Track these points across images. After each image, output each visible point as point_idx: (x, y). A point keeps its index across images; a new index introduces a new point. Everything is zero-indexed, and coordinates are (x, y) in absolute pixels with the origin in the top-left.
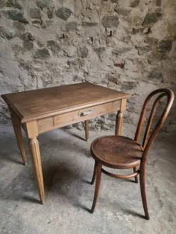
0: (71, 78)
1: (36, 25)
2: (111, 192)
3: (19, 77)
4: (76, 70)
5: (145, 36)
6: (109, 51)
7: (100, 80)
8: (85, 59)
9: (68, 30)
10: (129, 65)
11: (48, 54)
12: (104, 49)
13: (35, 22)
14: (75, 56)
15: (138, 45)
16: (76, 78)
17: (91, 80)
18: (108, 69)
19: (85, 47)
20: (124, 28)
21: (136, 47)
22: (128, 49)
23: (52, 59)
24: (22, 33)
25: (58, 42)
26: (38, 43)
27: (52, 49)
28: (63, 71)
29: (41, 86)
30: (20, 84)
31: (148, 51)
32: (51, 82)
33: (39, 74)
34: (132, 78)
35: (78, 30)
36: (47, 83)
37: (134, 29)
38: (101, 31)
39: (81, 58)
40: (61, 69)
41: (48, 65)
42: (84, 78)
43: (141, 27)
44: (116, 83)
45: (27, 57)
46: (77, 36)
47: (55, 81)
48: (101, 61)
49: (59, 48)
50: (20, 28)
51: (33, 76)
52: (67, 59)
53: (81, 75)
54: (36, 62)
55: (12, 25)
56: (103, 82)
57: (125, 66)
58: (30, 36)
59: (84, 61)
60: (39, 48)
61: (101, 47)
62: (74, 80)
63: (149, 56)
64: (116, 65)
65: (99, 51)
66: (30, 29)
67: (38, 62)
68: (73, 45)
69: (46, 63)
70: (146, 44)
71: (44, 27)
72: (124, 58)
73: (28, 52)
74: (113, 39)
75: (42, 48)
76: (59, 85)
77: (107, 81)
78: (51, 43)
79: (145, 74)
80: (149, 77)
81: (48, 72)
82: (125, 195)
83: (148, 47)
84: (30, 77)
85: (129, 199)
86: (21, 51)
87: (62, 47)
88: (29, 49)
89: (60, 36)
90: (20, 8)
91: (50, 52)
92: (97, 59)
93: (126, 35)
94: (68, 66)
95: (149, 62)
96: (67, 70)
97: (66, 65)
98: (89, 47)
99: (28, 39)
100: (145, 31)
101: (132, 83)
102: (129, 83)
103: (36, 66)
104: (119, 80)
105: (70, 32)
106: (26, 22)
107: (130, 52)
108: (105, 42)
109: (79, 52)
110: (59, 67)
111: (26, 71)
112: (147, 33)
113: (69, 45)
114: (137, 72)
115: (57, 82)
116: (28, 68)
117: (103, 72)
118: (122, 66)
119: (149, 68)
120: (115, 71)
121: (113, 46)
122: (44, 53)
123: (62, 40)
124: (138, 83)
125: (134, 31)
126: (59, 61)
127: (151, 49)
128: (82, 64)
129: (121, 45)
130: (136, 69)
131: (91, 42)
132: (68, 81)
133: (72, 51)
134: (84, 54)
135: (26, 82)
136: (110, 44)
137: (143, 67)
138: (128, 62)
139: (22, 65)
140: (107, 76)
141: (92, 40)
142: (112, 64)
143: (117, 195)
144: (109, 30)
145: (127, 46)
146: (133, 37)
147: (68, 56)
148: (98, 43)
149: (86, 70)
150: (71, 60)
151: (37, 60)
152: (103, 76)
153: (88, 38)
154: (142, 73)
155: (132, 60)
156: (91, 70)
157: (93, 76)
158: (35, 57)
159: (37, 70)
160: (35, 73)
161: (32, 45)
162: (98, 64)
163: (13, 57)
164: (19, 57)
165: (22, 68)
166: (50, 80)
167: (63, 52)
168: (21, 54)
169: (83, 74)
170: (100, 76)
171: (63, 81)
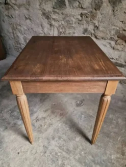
0: (82, 30)
2: (81, 147)
3: (41, 26)
4: (88, 22)
7: (109, 36)
8: (98, 11)
11: (65, 5)
14: (88, 7)
16: (86, 31)
18: (120, 24)
23: (68, 9)
28: (75, 23)
29: (56, 34)
30: (41, 32)
32: (64, 33)
33: (56, 24)
36: (61, 33)
39: (94, 11)
40: (74, 20)
41: (64, 16)
42: (93, 32)
44: (125, 42)
45: (48, 7)
47: (67, 32)
48: (114, 15)
51: (51, 25)
52: (81, 11)
53: (91, 28)
56: (112, 39)
59: (96, 13)
62: (84, 33)
65: (114, 3)
67: (56, 12)
69: (62, 14)
73: (49, 2)
77: (116, 38)
81: (63, 22)
82: (93, 157)
84: (49, 26)
85: (94, 161)
86: (44, 1)
92: (111, 12)
94: (80, 18)
96: (79, 22)
97: (79, 17)
103: (54, 16)
109: (93, 4)
110: (72, 18)
111: (46, 20)
115: (69, 34)
116: (48, 18)
117: (113, 27)
122: (61, 4)
128: (93, 16)
133: (86, 2)
134: (98, 6)
135: (46, 30)
139: (44, 14)
140: (117, 32)
143: (85, 153)
147: (82, 8)
149: (97, 24)
150: (86, 12)
151: (56, 10)
152: (113, 32)
156: (102, 25)
157: (103, 31)
158: (54, 8)
159: (54, 19)
160: (53, 23)
162: (110, 18)
163: (38, 7)
164: (43, 7)
165: (44, 18)
166: (64, 30)
167: (78, 3)
168: (44, 4)
169: (93, 27)
170: (110, 32)
171: (74, 33)
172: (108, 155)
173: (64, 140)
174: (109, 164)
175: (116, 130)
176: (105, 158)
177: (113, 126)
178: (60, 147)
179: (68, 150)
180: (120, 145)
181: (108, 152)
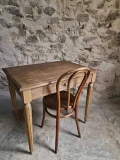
0: (53, 57)
1: (29, 18)
2: (84, 144)
3: (15, 56)
4: (57, 51)
5: (107, 29)
6: (81, 38)
7: (74, 59)
8: (63, 44)
9: (52, 23)
10: (95, 49)
11: (37, 39)
12: (77, 37)
13: (28, 16)
14: (56, 41)
15: (102, 36)
16: (56, 57)
17: (67, 59)
18: (80, 51)
19: (64, 36)
20: (92, 22)
21: (100, 37)
22: (95, 38)
23: (40, 43)
24: (18, 24)
25: (44, 31)
26: (30, 32)
27: (39, 36)
28: (47, 52)
29: (30, 63)
30: (15, 61)
31: (109, 39)
32: (38, 60)
33: (30, 54)
34: (97, 59)
35: (59, 23)
36: (35, 60)
37: (99, 24)
38: (76, 24)
39: (61, 43)
40: (46, 50)
41: (36, 47)
42: (62, 57)
43: (105, 23)
44: (85, 62)
45: (21, 41)
46: (58, 27)
47: (41, 59)
48: (75, 46)
49: (45, 36)
50: (17, 20)
51: (25, 55)
52: (50, 44)
53: (60, 55)
54: (28, 45)
55: (11, 18)
56: (76, 61)
57: (92, 50)
58: (24, 26)
60: (31, 35)
61: (76, 35)
62: (55, 59)
63: (110, 43)
64: (86, 49)
65: (74, 38)
66: (24, 21)
68: (55, 33)
69: (35, 46)
70: (108, 35)
71: (35, 20)
72: (92, 44)
73: (22, 37)
74: (84, 30)
75: (32, 35)
76: (43, 62)
77: (79, 60)
78: (39, 32)
79: (106, 56)
80: (109, 58)
81: (36, 52)
82: (95, 147)
83: (109, 37)
84: (23, 56)
85: (97, 150)
86: (17, 37)
87: (47, 35)
88: (23, 36)
89: (46, 27)
90: (18, 6)
91: (38, 38)
92: (72, 44)
93: (93, 28)
94: (51, 49)
95: (110, 48)
96: (50, 51)
97: (49, 48)
98: (67, 36)
99: (23, 28)
100: (108, 25)
101: (97, 62)
102: (95, 62)
103: (28, 48)
104: (87, 59)
105: (53, 24)
106: (22, 16)
107: (96, 40)
108: (78, 32)
109: (60, 39)
110: (44, 49)
111: (20, 51)
112: (108, 27)
113: (52, 33)
114: (100, 54)
115: (43, 60)
116: (21, 49)
117: (76, 53)
118: (90, 50)
119: (109, 51)
120: (85, 53)
121: (84, 36)
122: (33, 39)
123: (47, 30)
124: (101, 62)
125: (100, 26)
126: (44, 45)
127: (111, 39)
128: (61, 47)
129: (89, 35)
130: (100, 52)
131: (68, 32)
132: (51, 59)
133: (54, 38)
134: (63, 40)
135: (20, 59)
136: (81, 34)
137: (105, 51)
138: (94, 47)
139: (17, 46)
140: (79, 56)
141: (69, 31)
142: (83, 48)
143: (89, 147)
144: (82, 24)
145: (93, 36)
146: (99, 30)
147: (51, 41)
148: (73, 33)
149: (64, 52)
150: (54, 44)
151: (29, 43)
152: (76, 57)
153: (66, 29)
154: (104, 55)
155: (97, 46)
156: (68, 52)
157: (69, 56)
158: (27, 42)
159: (28, 50)
160: (27, 53)
161: (25, 32)
162: (73, 48)
163: (11, 41)
164: (16, 41)
165: (17, 49)
166: (37, 58)
167: (47, 38)
168: (17, 39)
169: (61, 54)
170: (74, 57)
171: (47, 59)
172: (103, 141)
173: (70, 144)
174: (108, 147)
175: (99, 123)
176: (103, 144)
177: (96, 121)
178: (69, 151)
179: (76, 150)
180: (107, 132)
181: (103, 140)
